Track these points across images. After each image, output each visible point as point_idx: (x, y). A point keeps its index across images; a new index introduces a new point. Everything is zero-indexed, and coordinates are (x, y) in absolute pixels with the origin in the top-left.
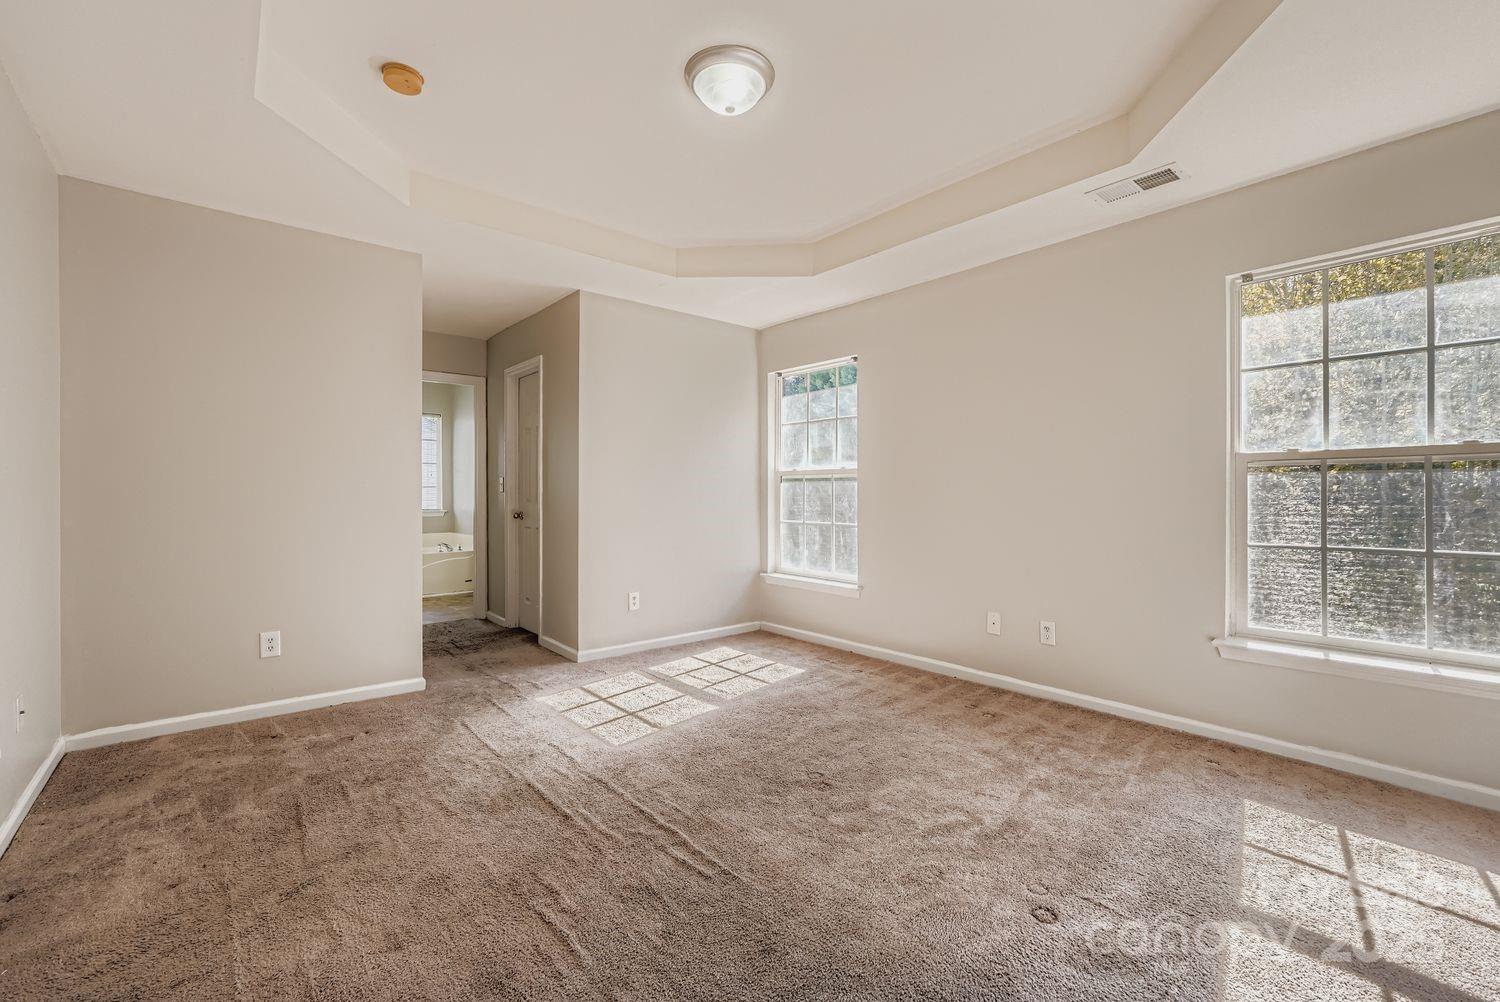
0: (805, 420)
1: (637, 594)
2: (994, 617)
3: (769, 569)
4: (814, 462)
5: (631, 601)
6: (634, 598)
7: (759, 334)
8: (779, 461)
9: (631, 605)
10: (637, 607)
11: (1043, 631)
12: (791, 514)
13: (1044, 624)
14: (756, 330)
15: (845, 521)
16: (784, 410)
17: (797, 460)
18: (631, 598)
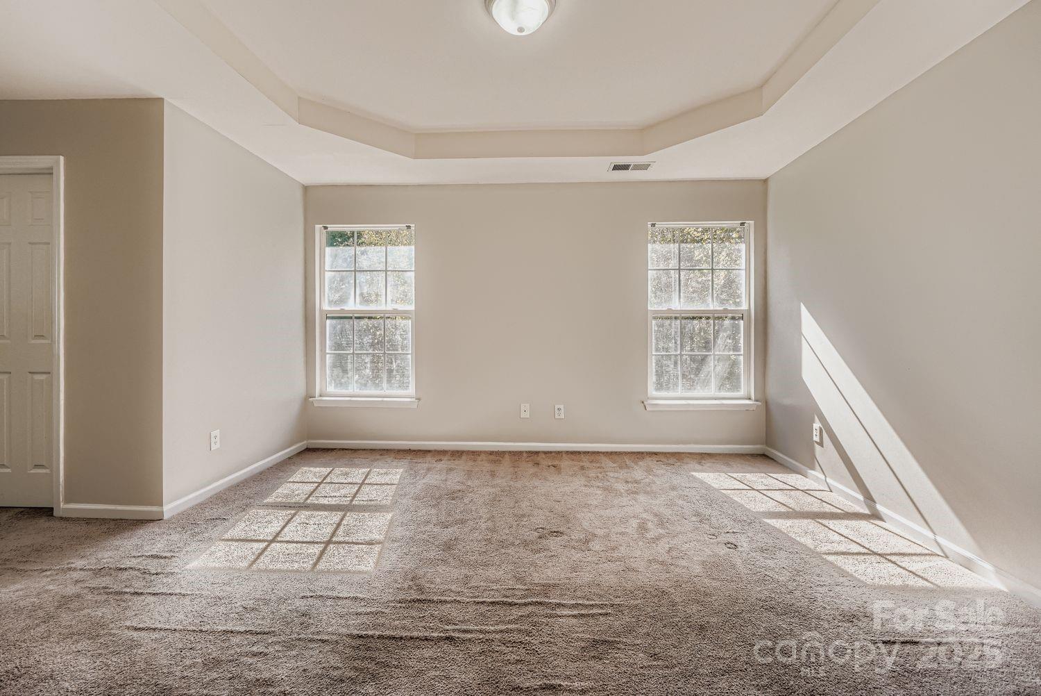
0: (353, 269)
1: (216, 433)
2: (525, 407)
3: (317, 393)
4: (361, 303)
5: (213, 439)
6: (215, 437)
7: (306, 189)
8: (325, 303)
9: (213, 444)
10: (218, 445)
11: (557, 411)
12: (338, 346)
13: (557, 407)
14: (303, 185)
15: (397, 350)
16: (328, 260)
17: (342, 300)
18: (212, 436)
